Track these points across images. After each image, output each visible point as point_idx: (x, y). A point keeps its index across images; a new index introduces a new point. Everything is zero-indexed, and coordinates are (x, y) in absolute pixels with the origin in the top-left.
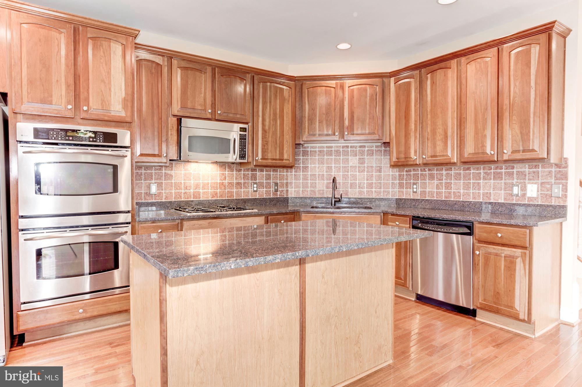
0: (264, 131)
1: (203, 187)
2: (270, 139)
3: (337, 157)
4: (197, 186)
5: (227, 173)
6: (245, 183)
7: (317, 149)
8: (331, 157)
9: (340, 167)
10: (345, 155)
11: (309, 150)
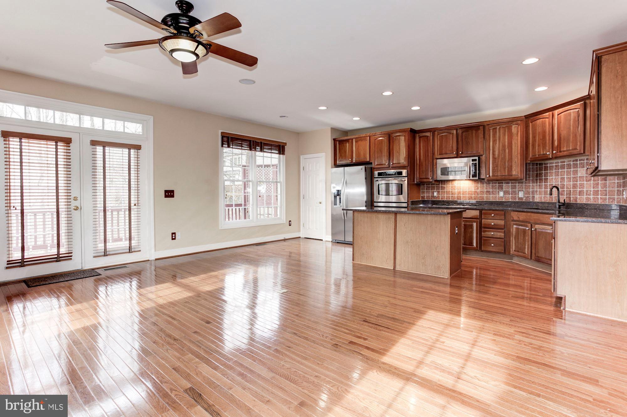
0: (494, 158)
1: (463, 193)
2: (499, 163)
3: (569, 170)
4: (459, 193)
5: (479, 185)
6: (492, 192)
7: (554, 165)
8: (564, 170)
9: (571, 177)
10: (575, 168)
11: (549, 165)
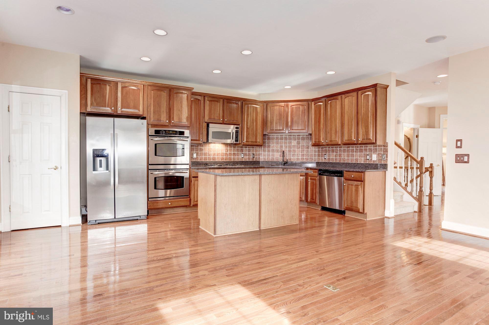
0: (247, 128)
1: (217, 155)
2: (250, 132)
3: (286, 141)
4: (214, 154)
5: (229, 148)
6: (237, 154)
7: (275, 137)
8: (282, 141)
9: (287, 146)
10: (290, 140)
11: (271, 137)
